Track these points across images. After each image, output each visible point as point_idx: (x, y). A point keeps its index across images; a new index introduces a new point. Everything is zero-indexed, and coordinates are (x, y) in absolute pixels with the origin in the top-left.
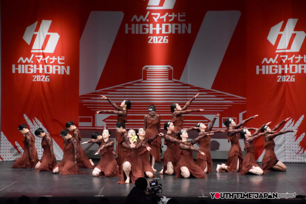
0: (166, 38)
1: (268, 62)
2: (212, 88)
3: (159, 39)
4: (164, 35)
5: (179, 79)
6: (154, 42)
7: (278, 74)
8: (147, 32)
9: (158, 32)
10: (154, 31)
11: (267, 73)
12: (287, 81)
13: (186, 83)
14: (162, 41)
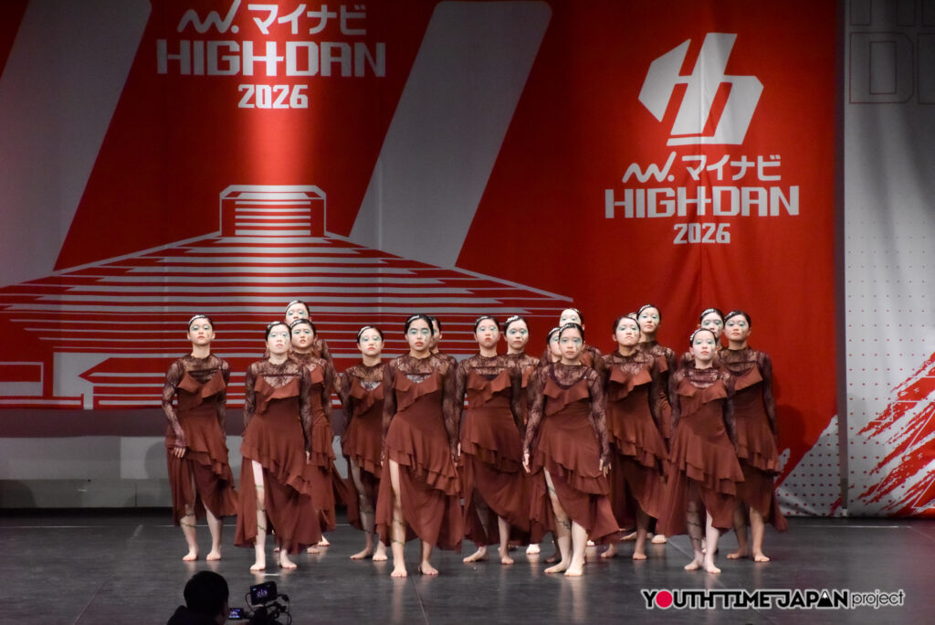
0: (302, 92)
1: (643, 179)
2: (458, 264)
3: (275, 96)
4: (293, 81)
5: (347, 233)
6: (260, 104)
7: (675, 219)
8: (234, 70)
9: (271, 71)
10: (259, 67)
11: (641, 214)
12: (706, 240)
13: (371, 248)
14: (287, 101)
